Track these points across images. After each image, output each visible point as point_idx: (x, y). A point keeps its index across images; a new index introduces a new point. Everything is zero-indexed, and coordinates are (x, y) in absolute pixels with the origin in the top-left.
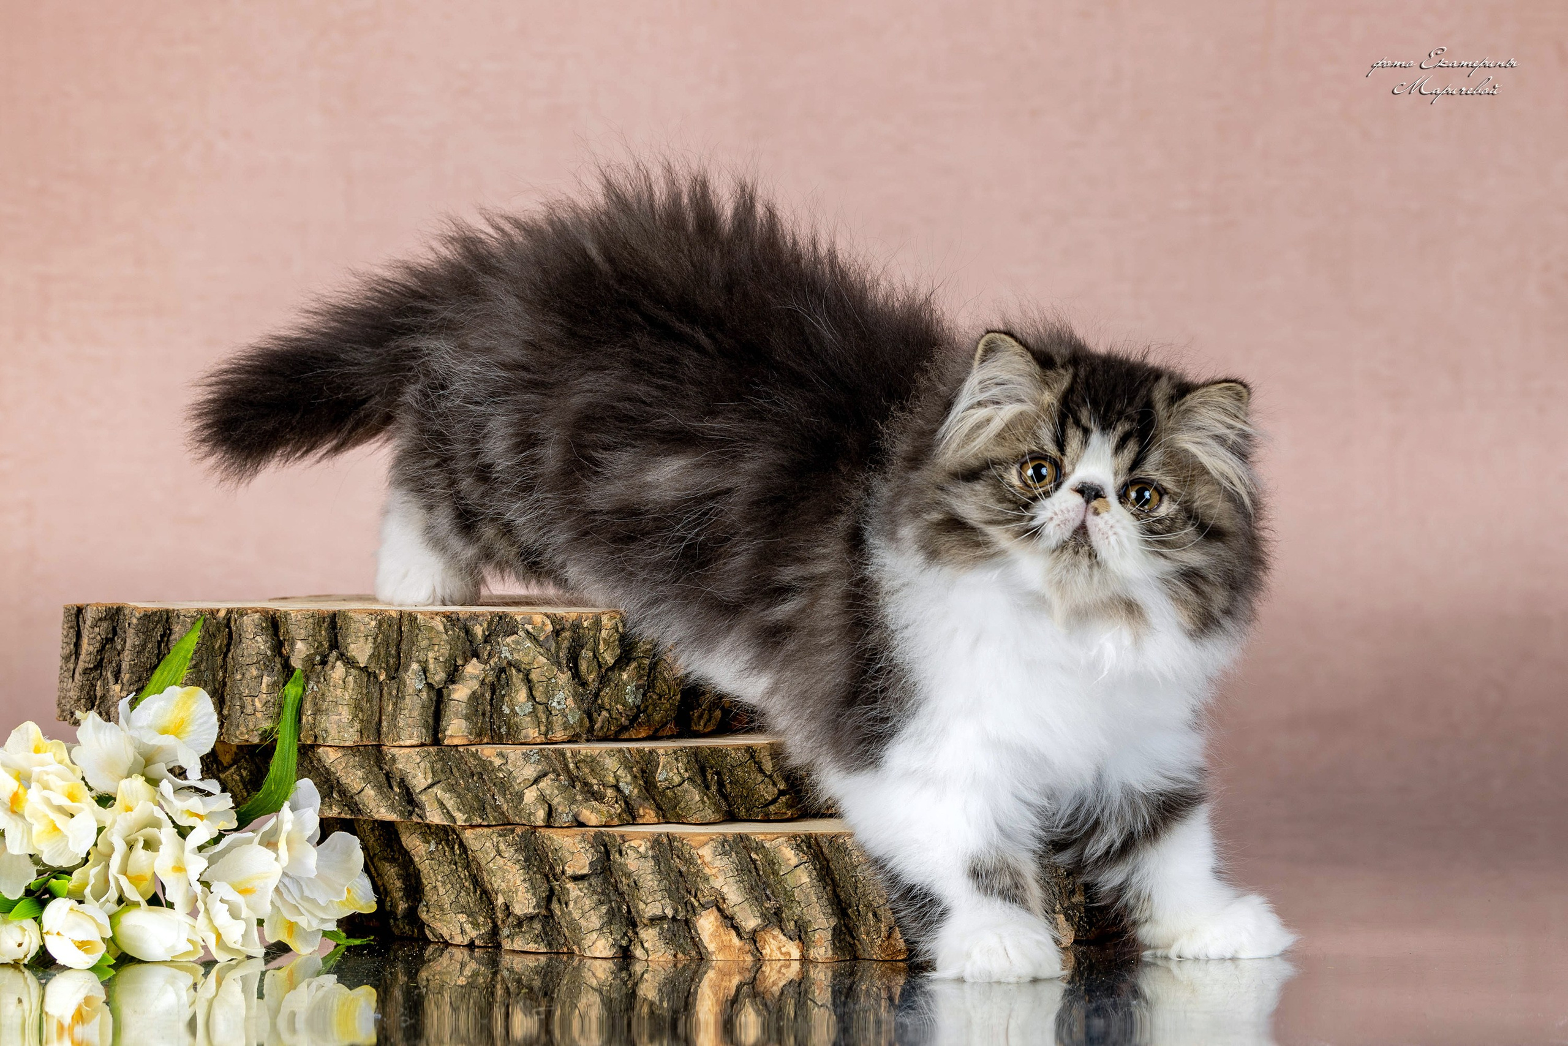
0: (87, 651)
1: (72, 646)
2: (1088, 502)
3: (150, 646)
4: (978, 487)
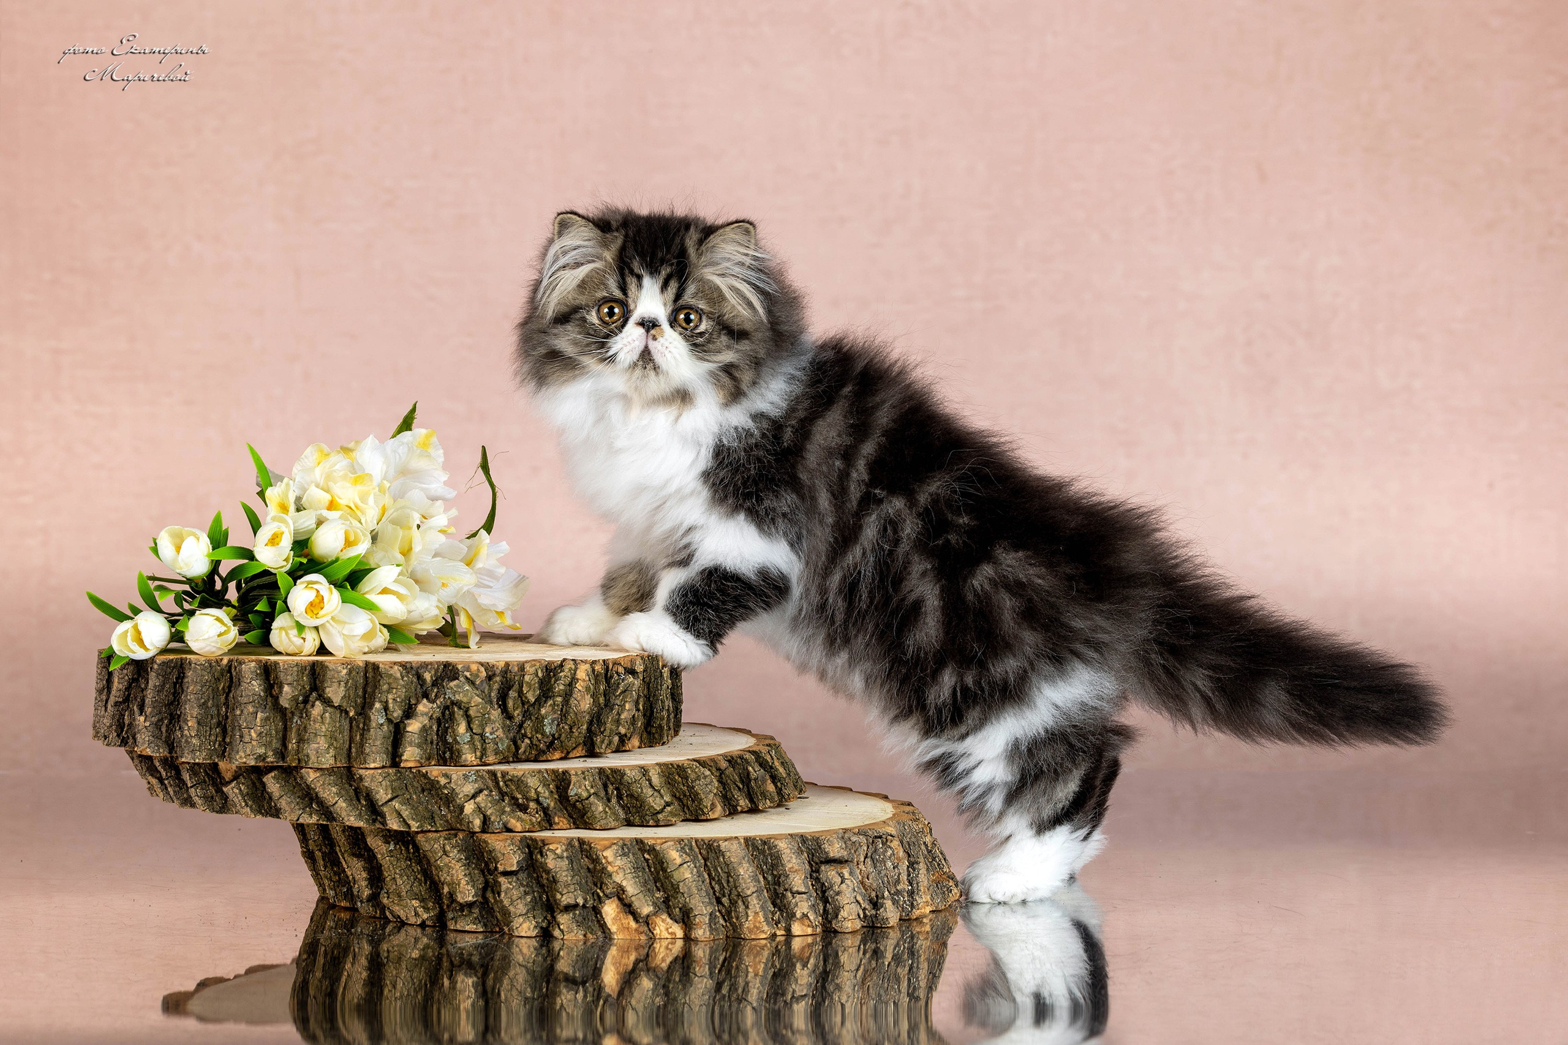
2: (648, 331)
4: (569, 327)
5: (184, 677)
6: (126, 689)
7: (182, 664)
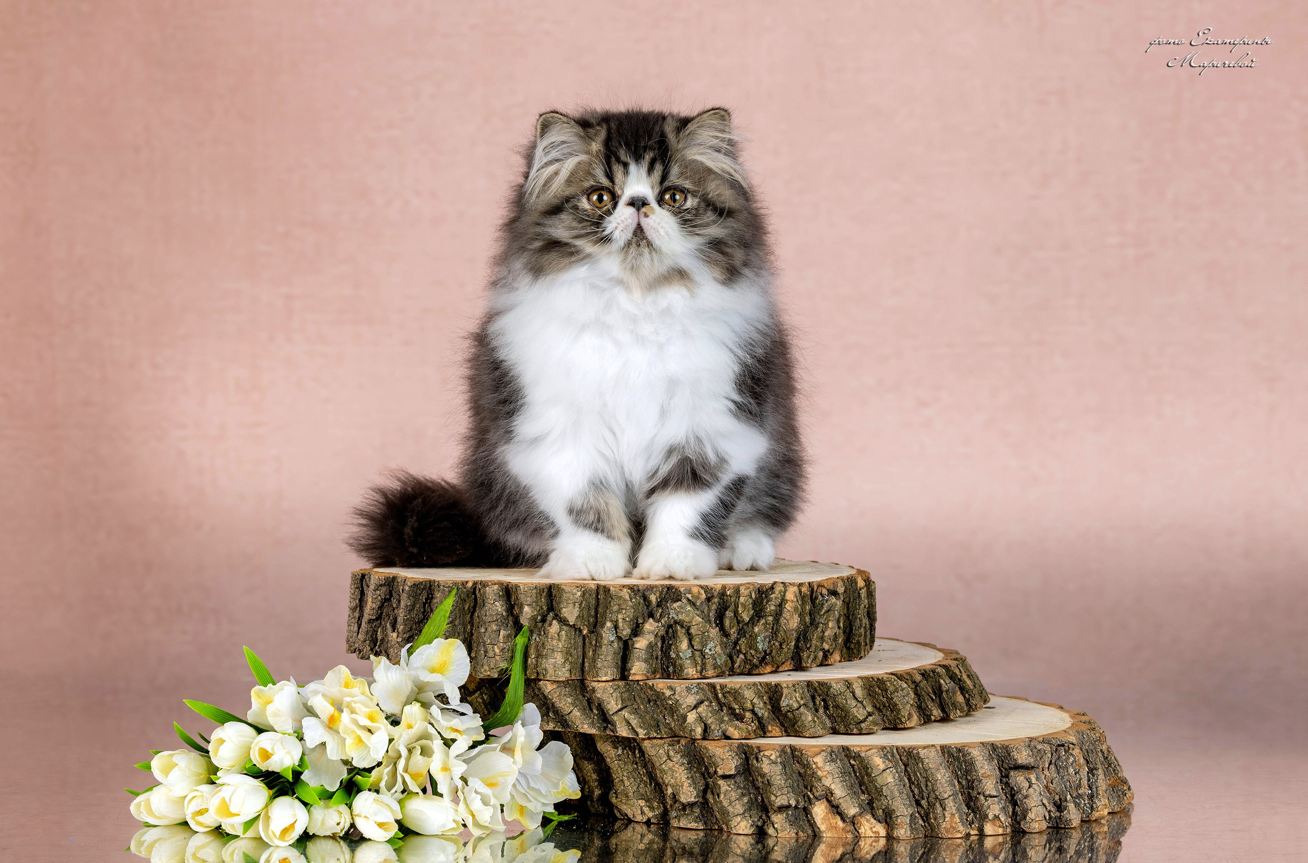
0: (371, 607)
1: (357, 601)
3: (418, 606)
5: (432, 598)
6: (378, 608)
7: (430, 586)
